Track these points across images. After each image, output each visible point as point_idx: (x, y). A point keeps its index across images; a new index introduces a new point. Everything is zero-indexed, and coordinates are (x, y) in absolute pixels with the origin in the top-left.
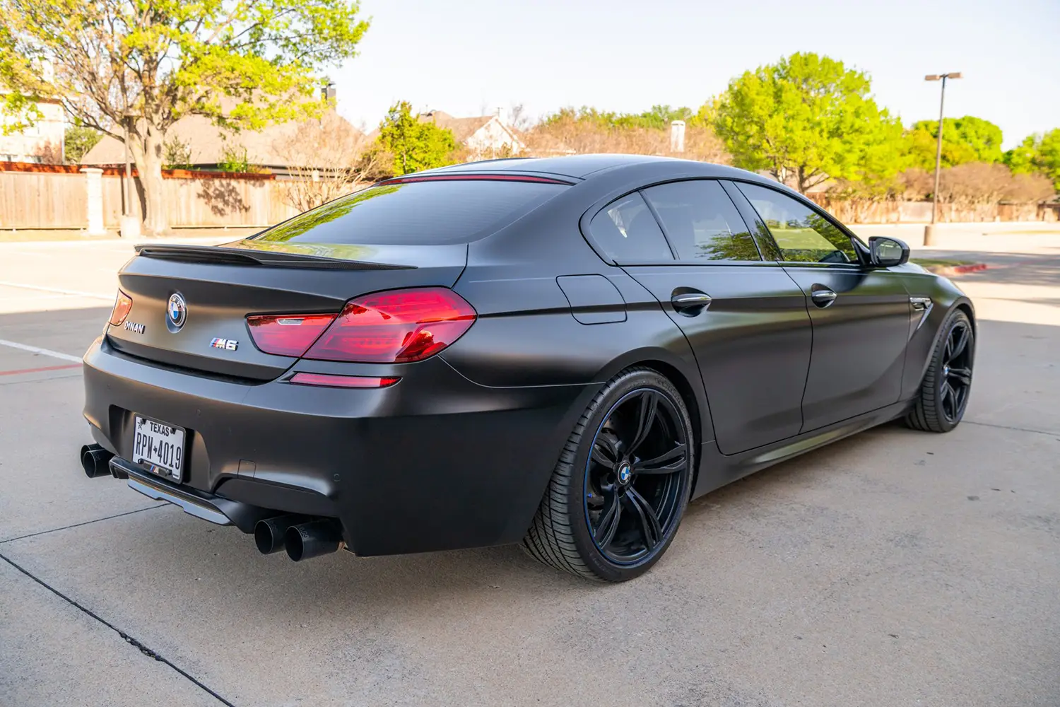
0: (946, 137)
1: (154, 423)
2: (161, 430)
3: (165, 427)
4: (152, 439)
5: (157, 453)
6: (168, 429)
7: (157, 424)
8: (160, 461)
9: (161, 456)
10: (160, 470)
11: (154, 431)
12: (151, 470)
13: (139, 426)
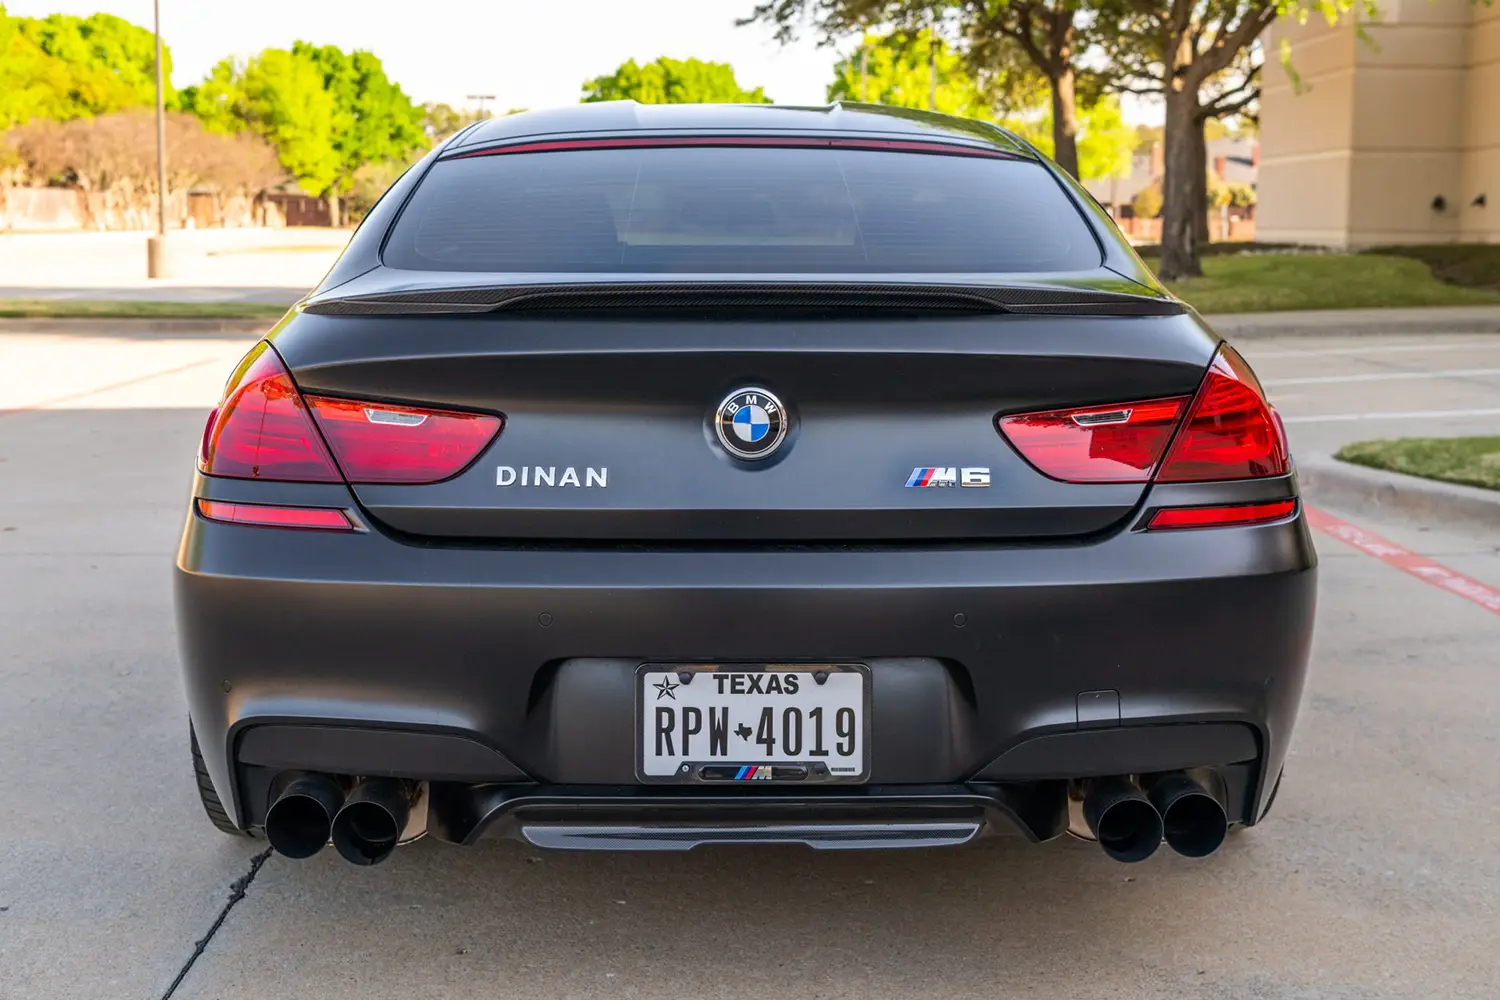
0: (66, 53)
1: (730, 674)
2: (764, 684)
3: (781, 676)
4: (725, 711)
5: (753, 738)
6: (795, 678)
7: (746, 674)
8: (770, 753)
9: (770, 742)
10: (778, 770)
11: (734, 691)
12: (738, 777)
13: (662, 691)
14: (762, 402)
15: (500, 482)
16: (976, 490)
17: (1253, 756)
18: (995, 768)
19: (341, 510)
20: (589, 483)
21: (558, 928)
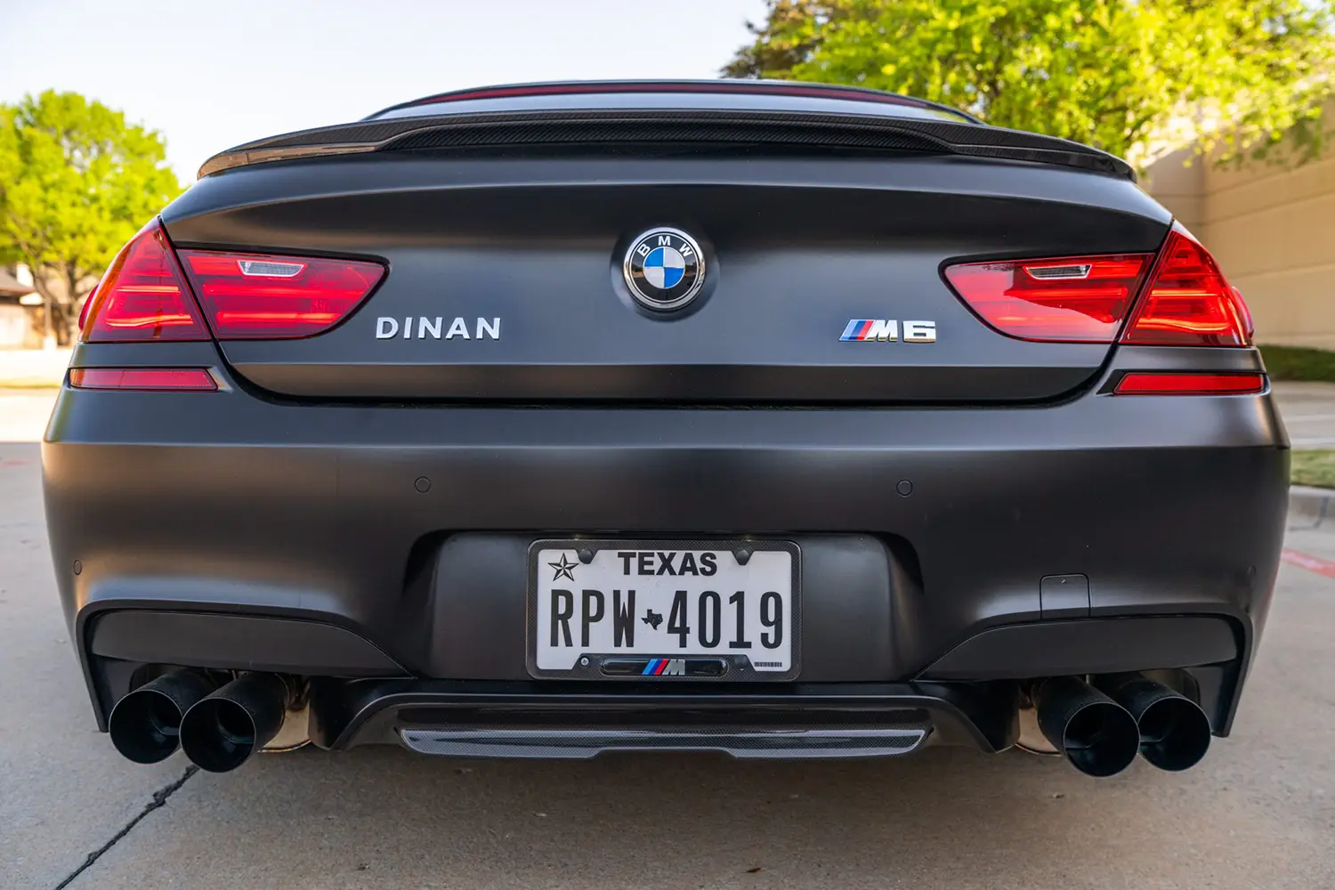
1: (637, 552)
2: (676, 564)
3: (697, 555)
4: (632, 594)
5: (664, 625)
6: (713, 557)
7: (656, 552)
8: (683, 644)
9: (683, 631)
10: (693, 664)
11: (642, 572)
12: (647, 671)
13: (559, 571)
14: (676, 243)
15: (380, 335)
16: (919, 345)
17: (1233, 656)
18: (942, 665)
19: (205, 368)
20: (479, 335)
21: (471, 842)
